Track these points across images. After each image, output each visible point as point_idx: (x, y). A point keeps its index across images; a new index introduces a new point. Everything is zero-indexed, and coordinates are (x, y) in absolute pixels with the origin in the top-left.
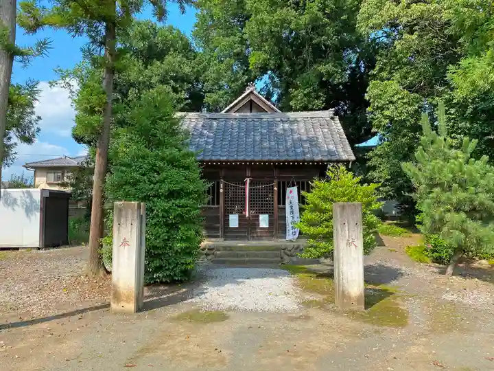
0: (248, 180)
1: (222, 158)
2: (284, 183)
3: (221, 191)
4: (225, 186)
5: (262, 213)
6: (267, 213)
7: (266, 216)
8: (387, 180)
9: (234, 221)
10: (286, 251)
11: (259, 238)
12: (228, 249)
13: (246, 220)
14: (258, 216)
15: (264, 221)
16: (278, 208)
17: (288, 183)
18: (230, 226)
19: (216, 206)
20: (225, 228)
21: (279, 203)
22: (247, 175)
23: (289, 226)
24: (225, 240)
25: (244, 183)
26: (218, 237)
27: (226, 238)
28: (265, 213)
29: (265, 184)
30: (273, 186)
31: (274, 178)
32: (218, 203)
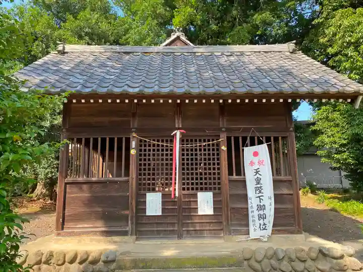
0: (178, 134)
1: (131, 90)
2: (236, 139)
3: (133, 152)
4: (140, 143)
5: (202, 189)
6: (210, 189)
7: (209, 195)
8: (343, 145)
9: (154, 204)
10: (253, 262)
11: (198, 234)
12: (141, 265)
13: (174, 203)
14: (195, 196)
15: (205, 203)
16: (230, 181)
17: (244, 139)
18: (148, 214)
19: (123, 179)
20: (137, 218)
21: (230, 173)
22: (177, 126)
23: (253, 213)
24: (137, 239)
25: (172, 140)
26: (125, 233)
27: (140, 234)
28: (206, 189)
29: (205, 141)
30: (218, 145)
31: (220, 130)
32: (127, 174)
